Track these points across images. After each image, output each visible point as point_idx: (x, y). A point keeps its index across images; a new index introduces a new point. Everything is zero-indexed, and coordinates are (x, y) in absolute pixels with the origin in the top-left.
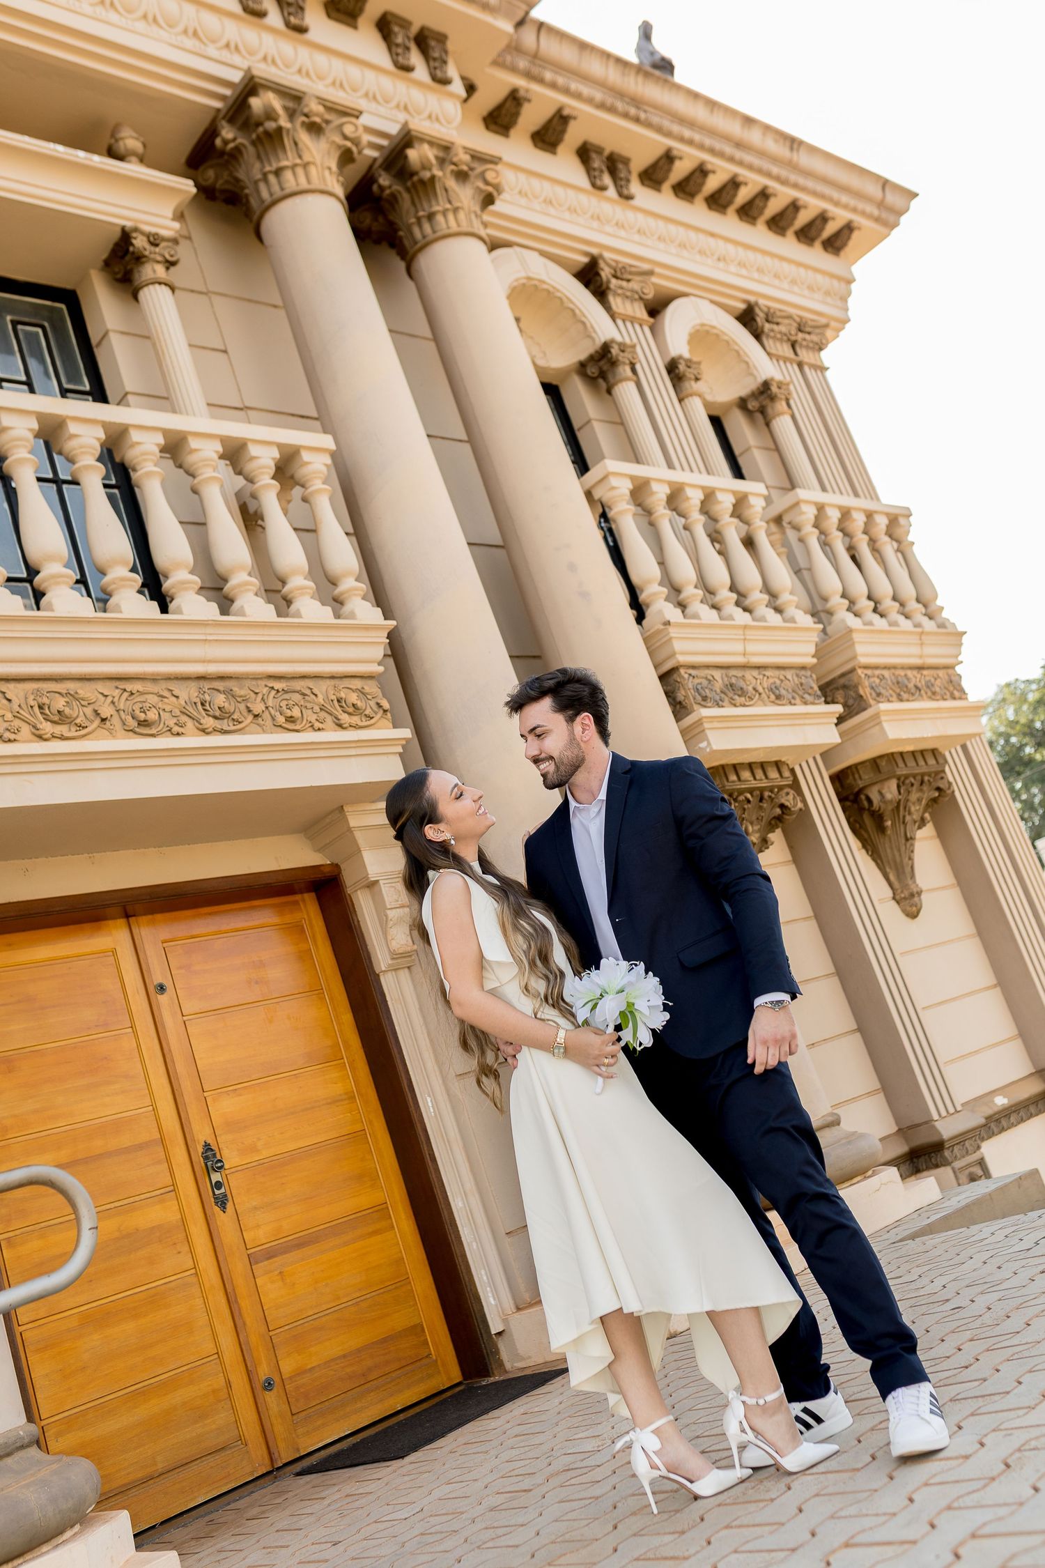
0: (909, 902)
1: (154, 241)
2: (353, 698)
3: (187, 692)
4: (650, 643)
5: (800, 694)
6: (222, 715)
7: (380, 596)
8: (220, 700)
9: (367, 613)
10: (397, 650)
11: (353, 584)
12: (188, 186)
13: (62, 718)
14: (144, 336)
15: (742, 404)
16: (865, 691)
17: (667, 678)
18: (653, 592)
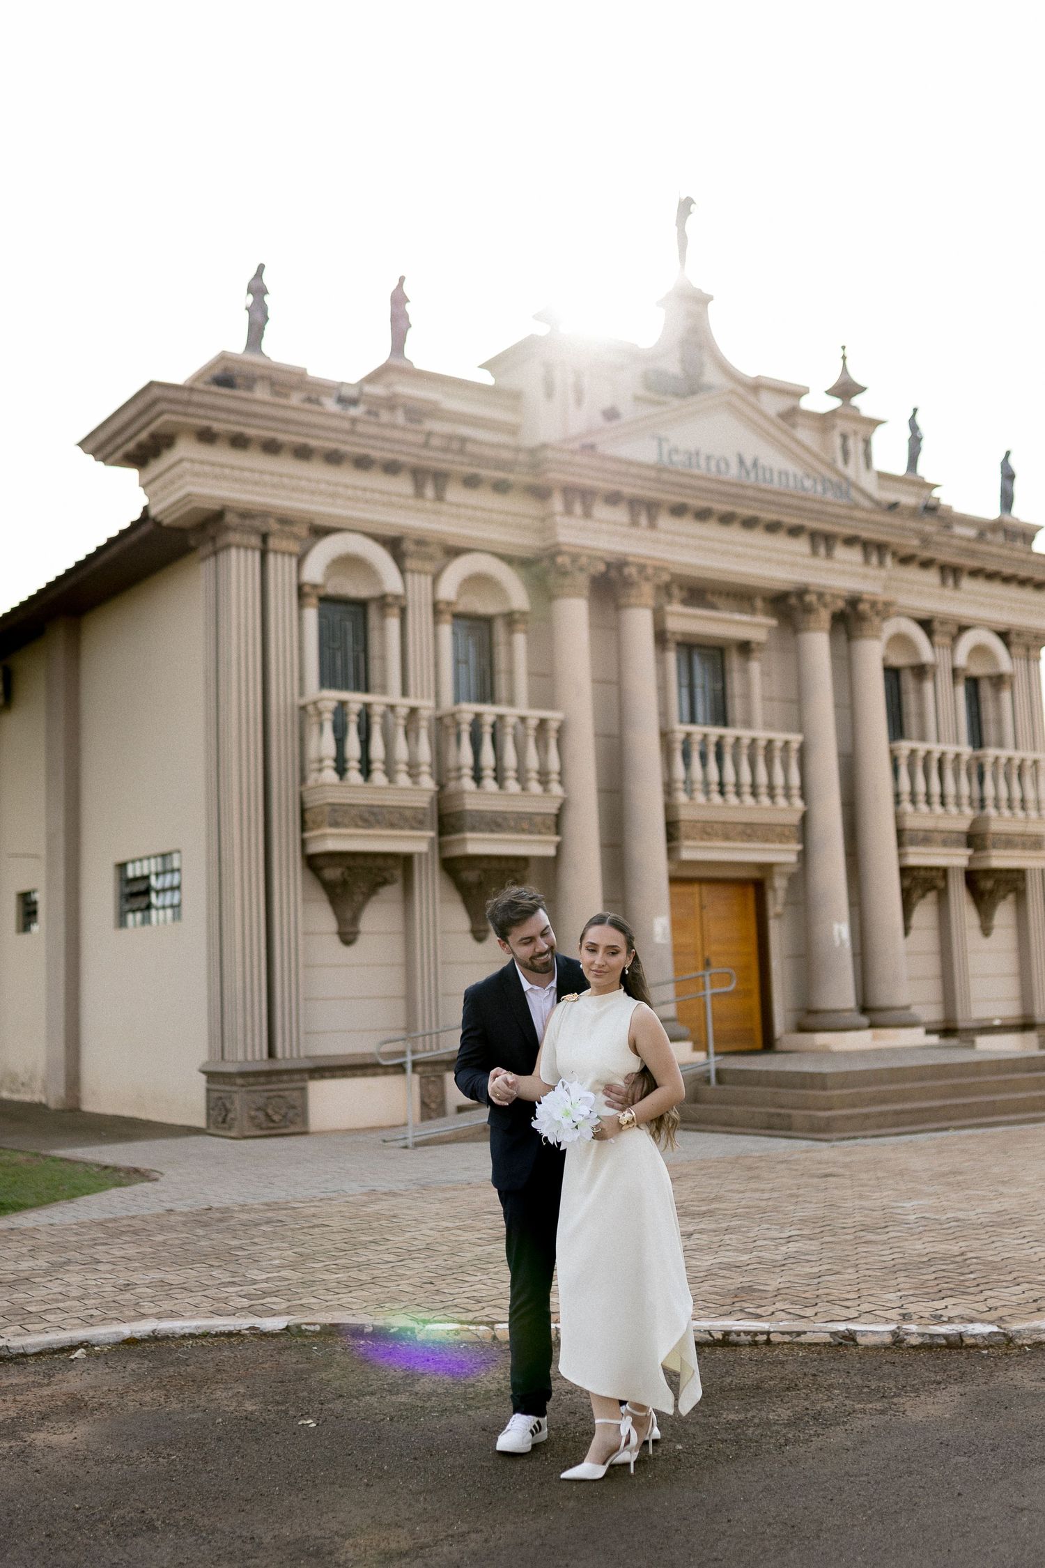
0: (986, 930)
1: (758, 644)
2: (787, 833)
3: (740, 828)
4: (898, 817)
5: (956, 844)
6: (749, 836)
7: (803, 796)
8: (749, 831)
9: (798, 804)
10: (805, 818)
11: (796, 792)
12: (773, 622)
13: (708, 834)
14: (745, 672)
15: (990, 678)
16: (989, 842)
17: (900, 832)
18: (905, 797)
